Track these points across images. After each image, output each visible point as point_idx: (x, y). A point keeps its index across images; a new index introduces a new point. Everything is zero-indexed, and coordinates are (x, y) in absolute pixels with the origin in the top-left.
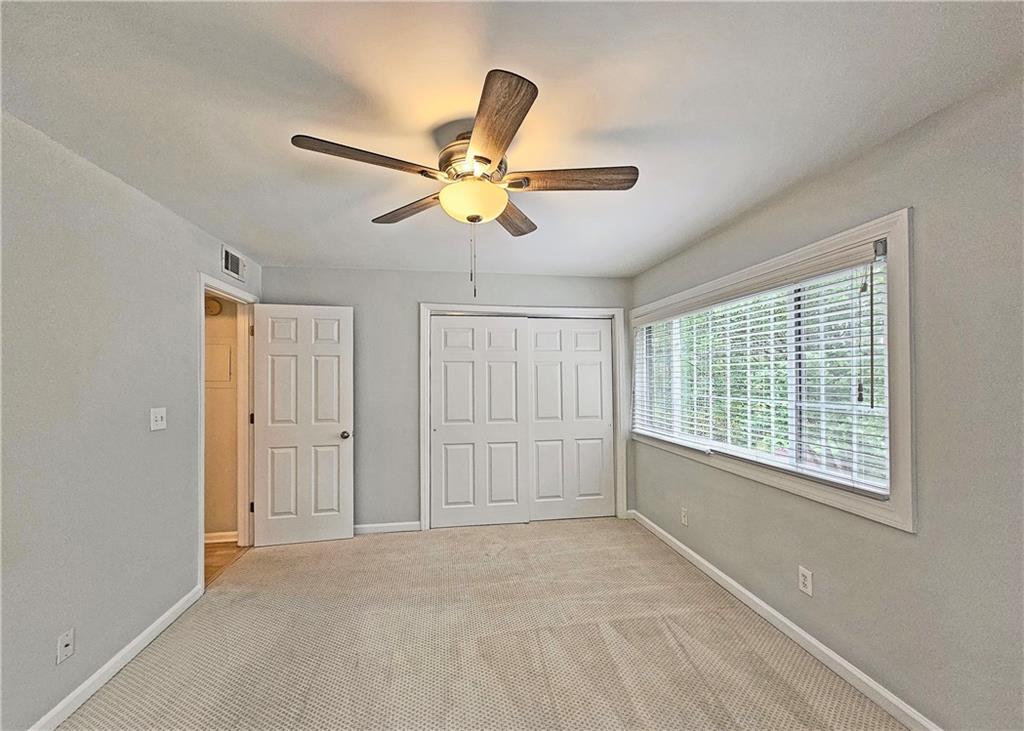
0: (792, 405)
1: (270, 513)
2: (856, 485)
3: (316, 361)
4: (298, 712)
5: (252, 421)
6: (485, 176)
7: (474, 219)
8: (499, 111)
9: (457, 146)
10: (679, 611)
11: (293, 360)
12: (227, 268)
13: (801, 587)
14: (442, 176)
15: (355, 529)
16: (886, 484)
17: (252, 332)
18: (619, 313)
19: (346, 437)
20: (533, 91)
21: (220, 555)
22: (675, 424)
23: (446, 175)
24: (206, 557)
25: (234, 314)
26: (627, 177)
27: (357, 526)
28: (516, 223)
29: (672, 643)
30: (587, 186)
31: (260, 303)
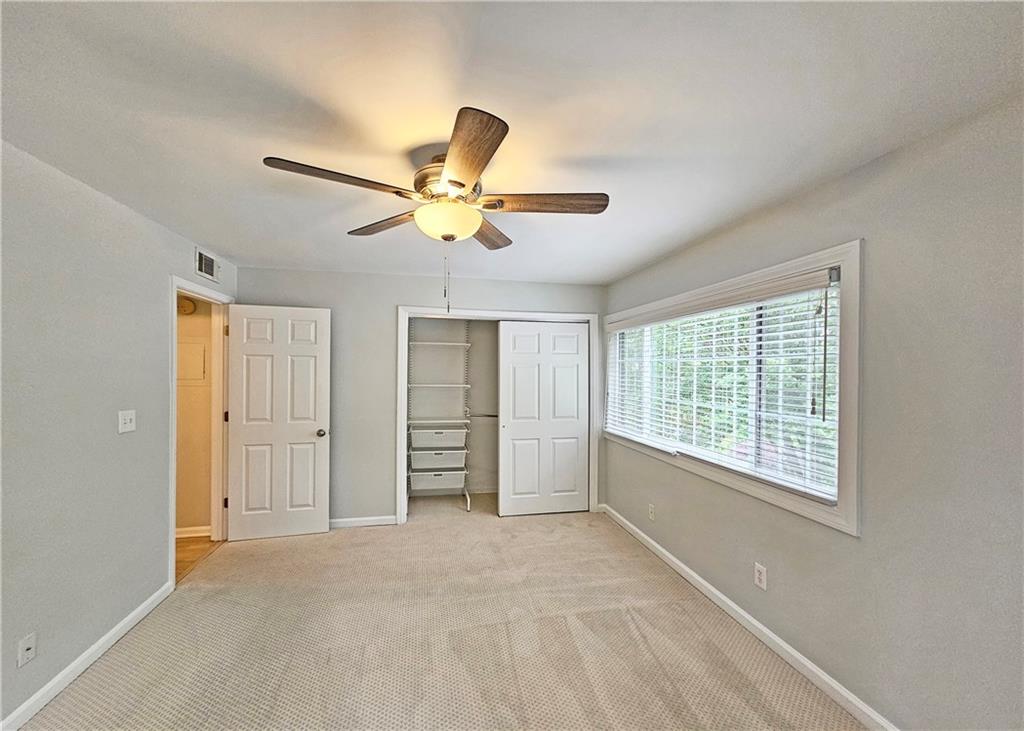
0: (752, 414)
1: (244, 508)
2: (808, 491)
3: (293, 361)
4: (268, 708)
5: (226, 419)
6: (460, 197)
7: (448, 238)
8: (471, 143)
9: (432, 168)
10: (643, 603)
11: (270, 359)
12: (200, 269)
13: (757, 581)
14: (417, 197)
15: (330, 523)
16: (834, 490)
17: (227, 332)
18: (594, 318)
19: (323, 435)
20: (504, 128)
21: (193, 550)
22: (645, 426)
23: (421, 196)
24: (177, 552)
25: (209, 314)
26: (596, 203)
27: (333, 520)
28: (491, 238)
29: (636, 634)
30: (559, 209)
31: (236, 303)
